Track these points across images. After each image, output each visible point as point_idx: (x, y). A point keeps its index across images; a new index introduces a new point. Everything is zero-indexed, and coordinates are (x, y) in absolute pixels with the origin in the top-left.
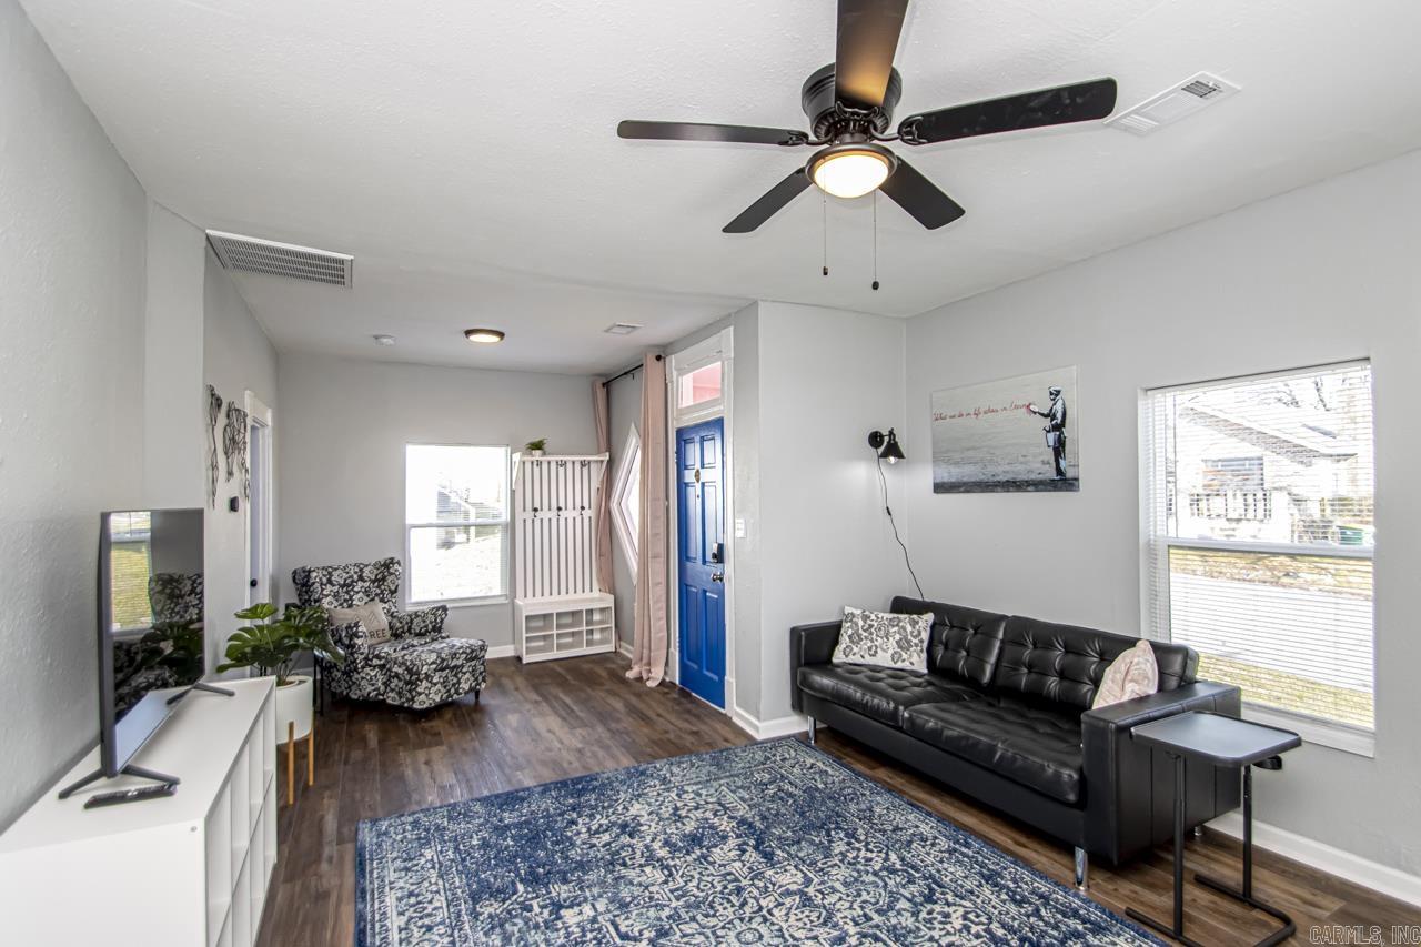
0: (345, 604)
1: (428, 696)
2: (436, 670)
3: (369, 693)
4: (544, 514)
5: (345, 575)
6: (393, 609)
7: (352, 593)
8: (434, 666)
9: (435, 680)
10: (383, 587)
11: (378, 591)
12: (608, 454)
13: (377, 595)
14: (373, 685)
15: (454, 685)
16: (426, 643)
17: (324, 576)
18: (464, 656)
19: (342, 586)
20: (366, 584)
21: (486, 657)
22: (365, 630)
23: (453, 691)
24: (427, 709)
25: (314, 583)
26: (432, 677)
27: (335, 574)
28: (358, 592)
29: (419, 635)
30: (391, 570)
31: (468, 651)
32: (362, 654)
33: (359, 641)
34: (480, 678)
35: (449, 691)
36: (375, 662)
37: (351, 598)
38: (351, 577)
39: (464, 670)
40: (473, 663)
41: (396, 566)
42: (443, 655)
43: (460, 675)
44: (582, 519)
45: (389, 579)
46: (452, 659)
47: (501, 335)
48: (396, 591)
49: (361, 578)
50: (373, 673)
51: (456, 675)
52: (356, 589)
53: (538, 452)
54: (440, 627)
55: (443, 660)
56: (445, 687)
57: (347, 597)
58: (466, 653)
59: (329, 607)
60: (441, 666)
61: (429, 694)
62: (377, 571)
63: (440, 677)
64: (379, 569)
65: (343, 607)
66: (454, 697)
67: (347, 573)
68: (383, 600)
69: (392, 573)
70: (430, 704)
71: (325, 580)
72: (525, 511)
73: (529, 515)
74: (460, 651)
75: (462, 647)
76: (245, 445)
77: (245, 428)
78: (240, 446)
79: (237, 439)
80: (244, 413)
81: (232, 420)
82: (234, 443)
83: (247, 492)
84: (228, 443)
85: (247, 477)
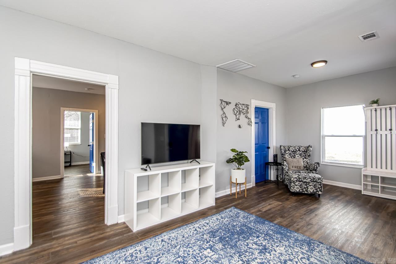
0: (293, 157)
2: (297, 181)
3: (287, 183)
4: (383, 132)
5: (294, 149)
6: (308, 161)
7: (295, 154)
8: (296, 179)
9: (296, 184)
10: (306, 154)
11: (304, 155)
13: (304, 156)
15: (305, 188)
17: (287, 148)
19: (292, 152)
20: (300, 152)
21: (323, 183)
24: (293, 192)
27: (291, 148)
28: (297, 154)
29: (311, 171)
30: (309, 149)
32: (285, 171)
33: (284, 167)
34: (318, 190)
35: (303, 189)
37: (295, 156)
38: (296, 149)
39: (310, 184)
40: (315, 183)
41: (310, 148)
42: (300, 177)
43: (308, 186)
45: (308, 151)
46: (304, 179)
47: (326, 62)
48: (310, 156)
49: (299, 150)
51: (306, 185)
53: (375, 105)
55: (300, 178)
57: (293, 155)
58: (311, 179)
59: (287, 157)
60: (299, 180)
61: (294, 188)
62: (304, 149)
63: (299, 183)
64: (305, 148)
65: (292, 158)
66: (306, 192)
67: (295, 148)
68: (305, 158)
69: (309, 150)
70: (295, 191)
71: (287, 149)
72: (371, 130)
73: (374, 133)
74: (308, 177)
75: (310, 176)
76: (247, 112)
77: (248, 108)
78: (244, 113)
79: (242, 111)
80: (247, 105)
81: (239, 107)
82: (240, 112)
83: (249, 124)
84: (236, 112)
85: (250, 120)
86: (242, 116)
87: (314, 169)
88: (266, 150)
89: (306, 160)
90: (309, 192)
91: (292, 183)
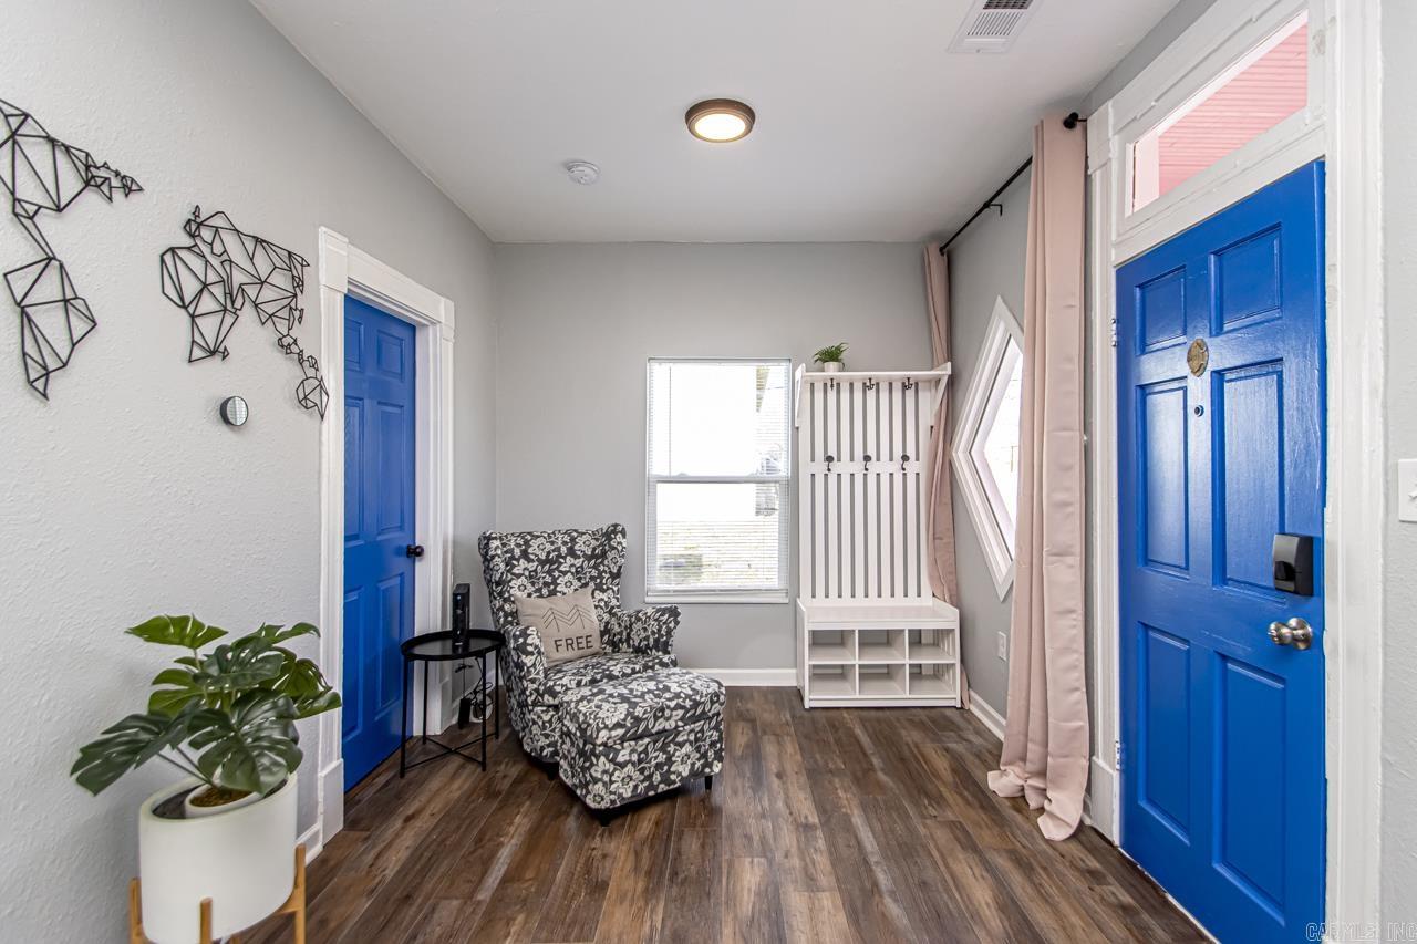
0: (545, 591)
1: (613, 784)
2: (623, 739)
3: (542, 748)
4: (843, 467)
5: (549, 547)
6: (614, 602)
7: (556, 574)
8: (620, 732)
9: (620, 759)
10: (602, 568)
11: (595, 573)
12: (949, 364)
13: (592, 578)
14: (547, 736)
15: (659, 766)
16: (634, 671)
18: (680, 712)
19: (542, 563)
20: (578, 562)
22: (537, 642)
23: (657, 778)
24: (607, 809)
25: (493, 557)
26: (617, 752)
27: (534, 544)
28: (565, 573)
29: (638, 650)
30: (613, 543)
31: (688, 703)
32: (533, 681)
33: (528, 661)
34: (711, 754)
35: (650, 777)
36: (548, 699)
37: (554, 581)
38: (558, 549)
39: (680, 739)
40: (699, 726)
41: (618, 538)
42: (639, 712)
43: (671, 748)
44: (905, 474)
45: (611, 555)
46: (656, 718)
47: (749, 113)
48: (618, 575)
49: (572, 552)
50: (546, 718)
51: (663, 749)
52: (562, 568)
53: (834, 366)
54: (666, 644)
55: (637, 720)
56: (642, 771)
57: (548, 579)
58: (682, 707)
59: (519, 594)
60: (635, 731)
61: (612, 782)
62: (594, 543)
63: (633, 751)
64: (597, 540)
65: (541, 596)
66: (662, 788)
67: (552, 543)
68: (600, 588)
69: (614, 548)
70: (613, 802)
71: (517, 552)
72: (813, 460)
73: (819, 467)
74: (672, 704)
75: (677, 696)
76: (295, 314)
77: (299, 283)
78: (270, 308)
79: (252, 291)
80: (290, 253)
81: (218, 248)
82: (229, 295)
83: (308, 400)
84: (190, 287)
85: (311, 372)
86: (250, 337)
87: (656, 641)
88: (401, 563)
89: (604, 596)
90: (674, 782)
91: (602, 759)
